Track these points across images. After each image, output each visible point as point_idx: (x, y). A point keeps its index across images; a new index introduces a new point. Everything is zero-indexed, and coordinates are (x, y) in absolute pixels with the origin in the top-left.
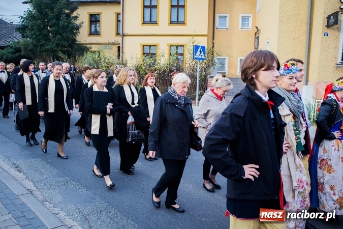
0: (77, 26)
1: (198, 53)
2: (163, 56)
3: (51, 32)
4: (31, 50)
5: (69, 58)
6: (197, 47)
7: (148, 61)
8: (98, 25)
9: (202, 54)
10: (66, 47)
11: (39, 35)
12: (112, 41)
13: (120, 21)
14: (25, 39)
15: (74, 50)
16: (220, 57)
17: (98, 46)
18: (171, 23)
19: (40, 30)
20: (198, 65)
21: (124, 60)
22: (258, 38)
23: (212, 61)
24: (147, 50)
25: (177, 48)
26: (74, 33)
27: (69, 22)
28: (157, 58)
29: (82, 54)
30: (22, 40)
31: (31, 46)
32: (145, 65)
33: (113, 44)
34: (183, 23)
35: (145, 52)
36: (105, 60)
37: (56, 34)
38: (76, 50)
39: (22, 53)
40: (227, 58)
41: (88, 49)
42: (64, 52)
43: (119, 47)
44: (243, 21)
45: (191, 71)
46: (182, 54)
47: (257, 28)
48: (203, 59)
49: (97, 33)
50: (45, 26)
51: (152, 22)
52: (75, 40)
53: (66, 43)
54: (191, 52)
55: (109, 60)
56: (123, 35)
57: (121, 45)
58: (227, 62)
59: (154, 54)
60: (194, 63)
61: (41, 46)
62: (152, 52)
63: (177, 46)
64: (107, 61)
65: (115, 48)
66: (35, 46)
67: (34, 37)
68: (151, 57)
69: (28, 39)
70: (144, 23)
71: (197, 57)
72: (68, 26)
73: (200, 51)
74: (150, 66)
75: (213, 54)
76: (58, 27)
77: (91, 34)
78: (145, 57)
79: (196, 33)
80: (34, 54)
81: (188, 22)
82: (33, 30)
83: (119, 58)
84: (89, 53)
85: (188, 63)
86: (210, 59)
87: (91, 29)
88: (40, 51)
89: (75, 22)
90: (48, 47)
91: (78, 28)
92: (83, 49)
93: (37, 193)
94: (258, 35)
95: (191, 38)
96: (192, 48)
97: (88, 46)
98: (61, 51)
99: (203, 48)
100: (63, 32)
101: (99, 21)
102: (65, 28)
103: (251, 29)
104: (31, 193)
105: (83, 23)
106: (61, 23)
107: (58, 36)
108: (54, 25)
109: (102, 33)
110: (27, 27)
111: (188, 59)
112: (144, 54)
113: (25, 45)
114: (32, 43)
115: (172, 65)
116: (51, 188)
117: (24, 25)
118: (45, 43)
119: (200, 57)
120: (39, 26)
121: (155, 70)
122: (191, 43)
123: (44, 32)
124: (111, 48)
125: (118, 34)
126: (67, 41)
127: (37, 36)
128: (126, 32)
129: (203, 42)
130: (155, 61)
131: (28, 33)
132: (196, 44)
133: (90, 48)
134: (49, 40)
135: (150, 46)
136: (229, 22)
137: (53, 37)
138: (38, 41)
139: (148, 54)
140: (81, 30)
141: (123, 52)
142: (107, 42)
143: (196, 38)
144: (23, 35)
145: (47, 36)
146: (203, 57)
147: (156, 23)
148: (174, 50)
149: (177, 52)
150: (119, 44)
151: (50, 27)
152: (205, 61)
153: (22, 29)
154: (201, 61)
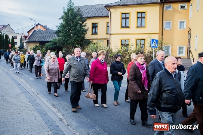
0: (86, 30)
1: (154, 44)
2: (133, 45)
3: (72, 33)
4: (62, 43)
5: (81, 47)
6: (153, 40)
7: (124, 48)
8: (96, 29)
9: (156, 44)
10: (79, 41)
11: (66, 35)
12: (104, 38)
13: (108, 26)
14: (59, 37)
15: (83, 43)
16: (167, 46)
17: (96, 40)
18: (138, 27)
19: (66, 33)
20: (154, 51)
21: (111, 48)
22: (190, 34)
23: (162, 48)
24: (124, 42)
25: (141, 41)
26: (84, 34)
27: (81, 28)
28: (130, 47)
29: (88, 45)
30: (57, 38)
31: (62, 41)
32: (122, 50)
33: (105, 39)
34: (144, 27)
35: (122, 43)
36: (100, 48)
37: (74, 35)
38: (85, 43)
39: (57, 45)
40: (170, 46)
41: (91, 42)
42: (78, 44)
43: (108, 41)
44: (180, 24)
45: (149, 54)
46: (144, 45)
47: (189, 28)
48: (157, 47)
49: (96, 33)
50: (69, 30)
51: (126, 27)
52: (84, 38)
53: (79, 39)
54: (150, 43)
55: (102, 48)
56: (110, 34)
57: (109, 40)
58: (170, 49)
59: (128, 44)
60: (151, 49)
61: (67, 41)
62: (126, 43)
63: (141, 40)
64: (101, 48)
65: (106, 41)
66: (64, 41)
67: (63, 36)
68: (126, 46)
69: (60, 37)
70: (122, 27)
71: (153, 46)
72: (81, 30)
73: (155, 42)
74: (125, 51)
75: (162, 44)
76: (76, 31)
77: (93, 34)
78: (123, 46)
79: (152, 32)
80: (63, 45)
81: (147, 26)
82: (63, 32)
83: (108, 47)
84: (91, 44)
85: (148, 49)
86: (161, 47)
87: (93, 31)
88: (66, 44)
89: (85, 28)
90: (70, 41)
91: (86, 31)
92: (88, 42)
93: (64, 121)
94: (190, 32)
95: (149, 35)
96: (150, 41)
97: (91, 40)
98: (77, 43)
99: (157, 41)
100: (78, 33)
101: (97, 27)
102: (79, 31)
103: (186, 29)
104: (61, 120)
105: (88, 28)
106: (77, 28)
107: (76, 36)
108: (74, 30)
109: (99, 33)
110: (60, 31)
111: (148, 47)
112: (122, 44)
113: (59, 41)
114: (62, 39)
115: (138, 50)
116: (72, 118)
117: (59, 30)
118: (69, 39)
119: (155, 46)
120: (66, 31)
121: (128, 53)
122: (149, 38)
123: (68, 34)
124: (103, 42)
125: (107, 34)
126: (80, 38)
127: (65, 36)
128: (112, 32)
129: (156, 37)
130: (128, 49)
131: (61, 34)
132: (152, 38)
133: (92, 41)
134: (71, 37)
135: (125, 40)
136: (172, 25)
137: (73, 36)
138: (65, 38)
139: (124, 44)
140: (88, 32)
141: (110, 44)
142: (101, 38)
143: (152, 35)
144: (58, 35)
145: (70, 35)
146: (157, 46)
147: (128, 27)
148: (139, 42)
149: (141, 43)
150: (108, 39)
151: (72, 31)
152: (158, 48)
153: (58, 32)
154: (155, 48)
